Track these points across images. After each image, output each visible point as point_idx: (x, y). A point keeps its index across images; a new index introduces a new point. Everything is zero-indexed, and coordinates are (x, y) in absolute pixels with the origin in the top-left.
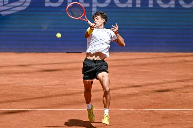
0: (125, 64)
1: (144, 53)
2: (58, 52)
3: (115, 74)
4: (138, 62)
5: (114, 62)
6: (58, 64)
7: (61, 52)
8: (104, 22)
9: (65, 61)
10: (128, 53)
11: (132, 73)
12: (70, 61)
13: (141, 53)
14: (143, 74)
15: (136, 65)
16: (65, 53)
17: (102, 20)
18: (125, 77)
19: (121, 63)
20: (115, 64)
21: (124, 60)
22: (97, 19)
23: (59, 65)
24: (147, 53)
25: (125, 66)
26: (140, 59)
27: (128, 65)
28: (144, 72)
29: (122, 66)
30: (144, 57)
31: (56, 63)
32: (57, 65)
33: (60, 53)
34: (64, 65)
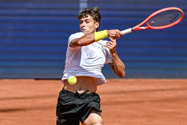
0: (136, 99)
1: (170, 80)
2: (21, 78)
3: (119, 116)
4: (159, 95)
5: (117, 95)
6: (21, 98)
7: (25, 78)
8: (97, 27)
9: (33, 93)
10: (143, 80)
11: (148, 116)
12: (40, 93)
13: (165, 80)
14: (169, 117)
15: (155, 101)
16: (33, 81)
17: (95, 23)
18: (137, 122)
19: (130, 98)
20: (119, 100)
21: (135, 92)
22: (87, 22)
23: (22, 101)
24: (174, 80)
25: (137, 102)
26: (162, 90)
27: (143, 102)
28: (170, 113)
29: (131, 102)
30: (169, 87)
31: (17, 98)
32: (19, 100)
33: (23, 80)
34: (31, 100)
